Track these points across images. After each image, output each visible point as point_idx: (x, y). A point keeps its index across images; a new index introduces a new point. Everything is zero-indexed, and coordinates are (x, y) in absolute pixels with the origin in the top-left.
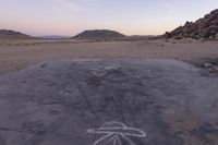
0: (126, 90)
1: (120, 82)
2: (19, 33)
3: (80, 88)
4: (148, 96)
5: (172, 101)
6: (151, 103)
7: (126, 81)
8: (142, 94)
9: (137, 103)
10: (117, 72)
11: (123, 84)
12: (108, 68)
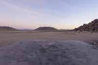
0: (58, 55)
1: (55, 51)
3: (36, 54)
4: (68, 58)
5: (80, 61)
6: (70, 62)
7: (58, 51)
8: (66, 57)
9: (63, 62)
10: (54, 46)
11: (57, 52)
12: (50, 44)
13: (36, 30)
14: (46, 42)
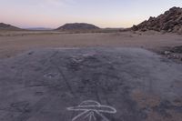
0: (100, 74)
1: (95, 67)
2: (9, 25)
3: (61, 72)
4: (118, 79)
7: (100, 66)
8: (114, 77)
9: (109, 85)
10: (92, 59)
11: (98, 69)
13: (59, 29)
14: (79, 51)
